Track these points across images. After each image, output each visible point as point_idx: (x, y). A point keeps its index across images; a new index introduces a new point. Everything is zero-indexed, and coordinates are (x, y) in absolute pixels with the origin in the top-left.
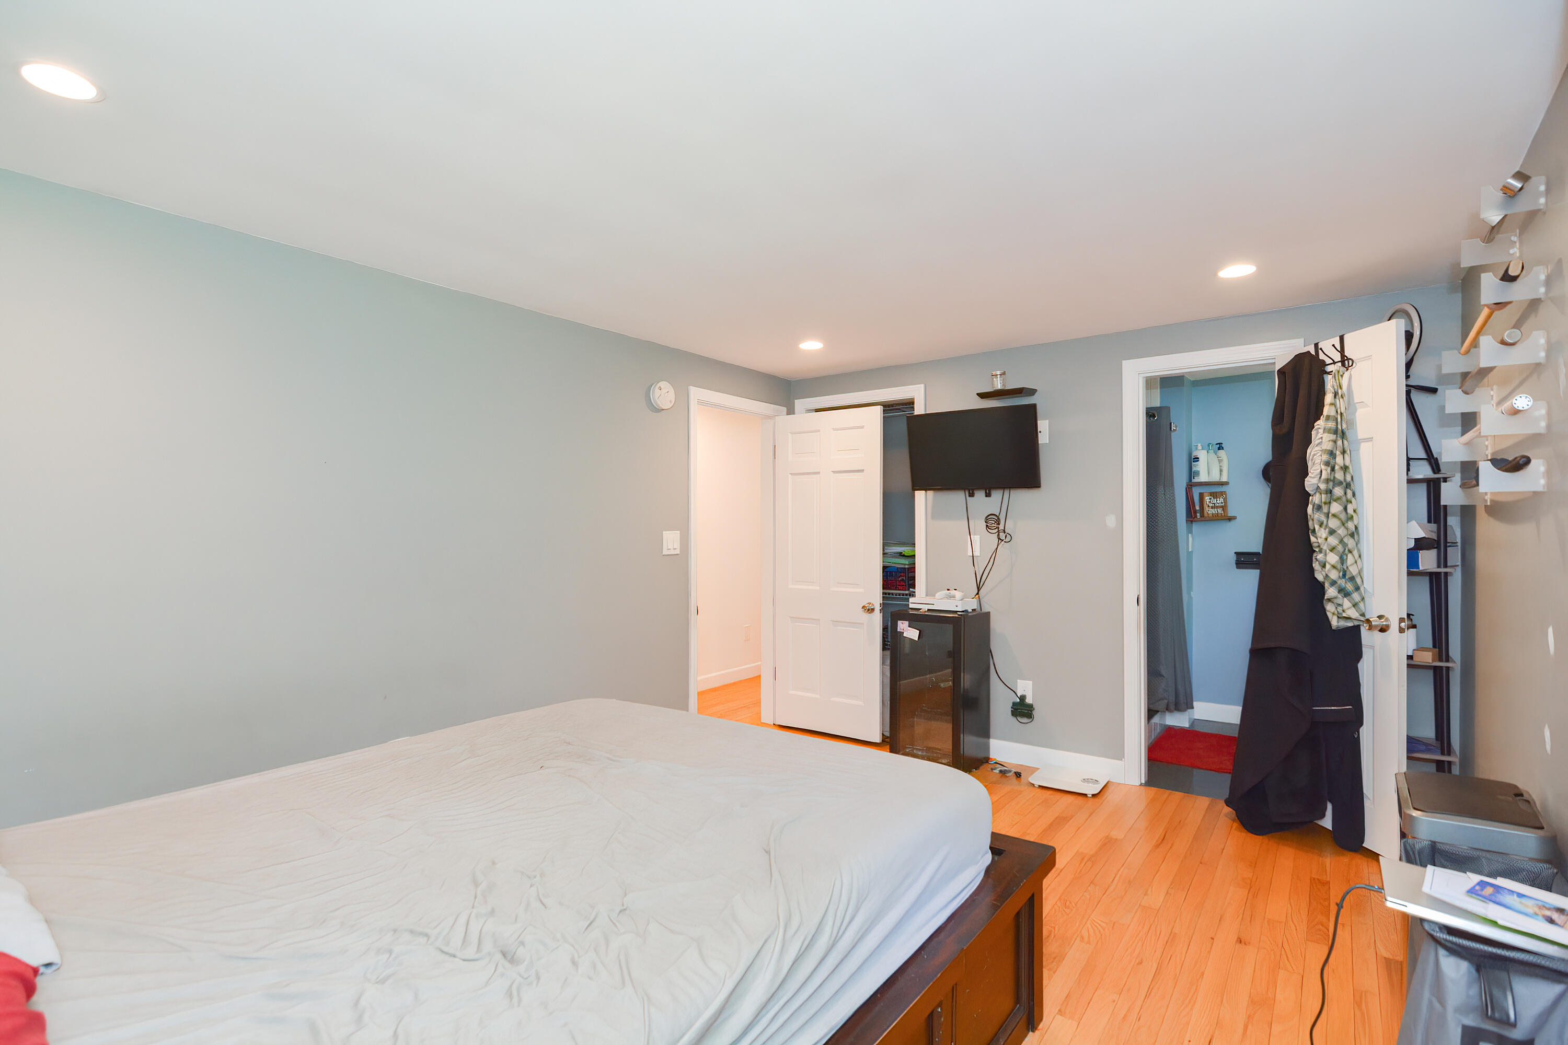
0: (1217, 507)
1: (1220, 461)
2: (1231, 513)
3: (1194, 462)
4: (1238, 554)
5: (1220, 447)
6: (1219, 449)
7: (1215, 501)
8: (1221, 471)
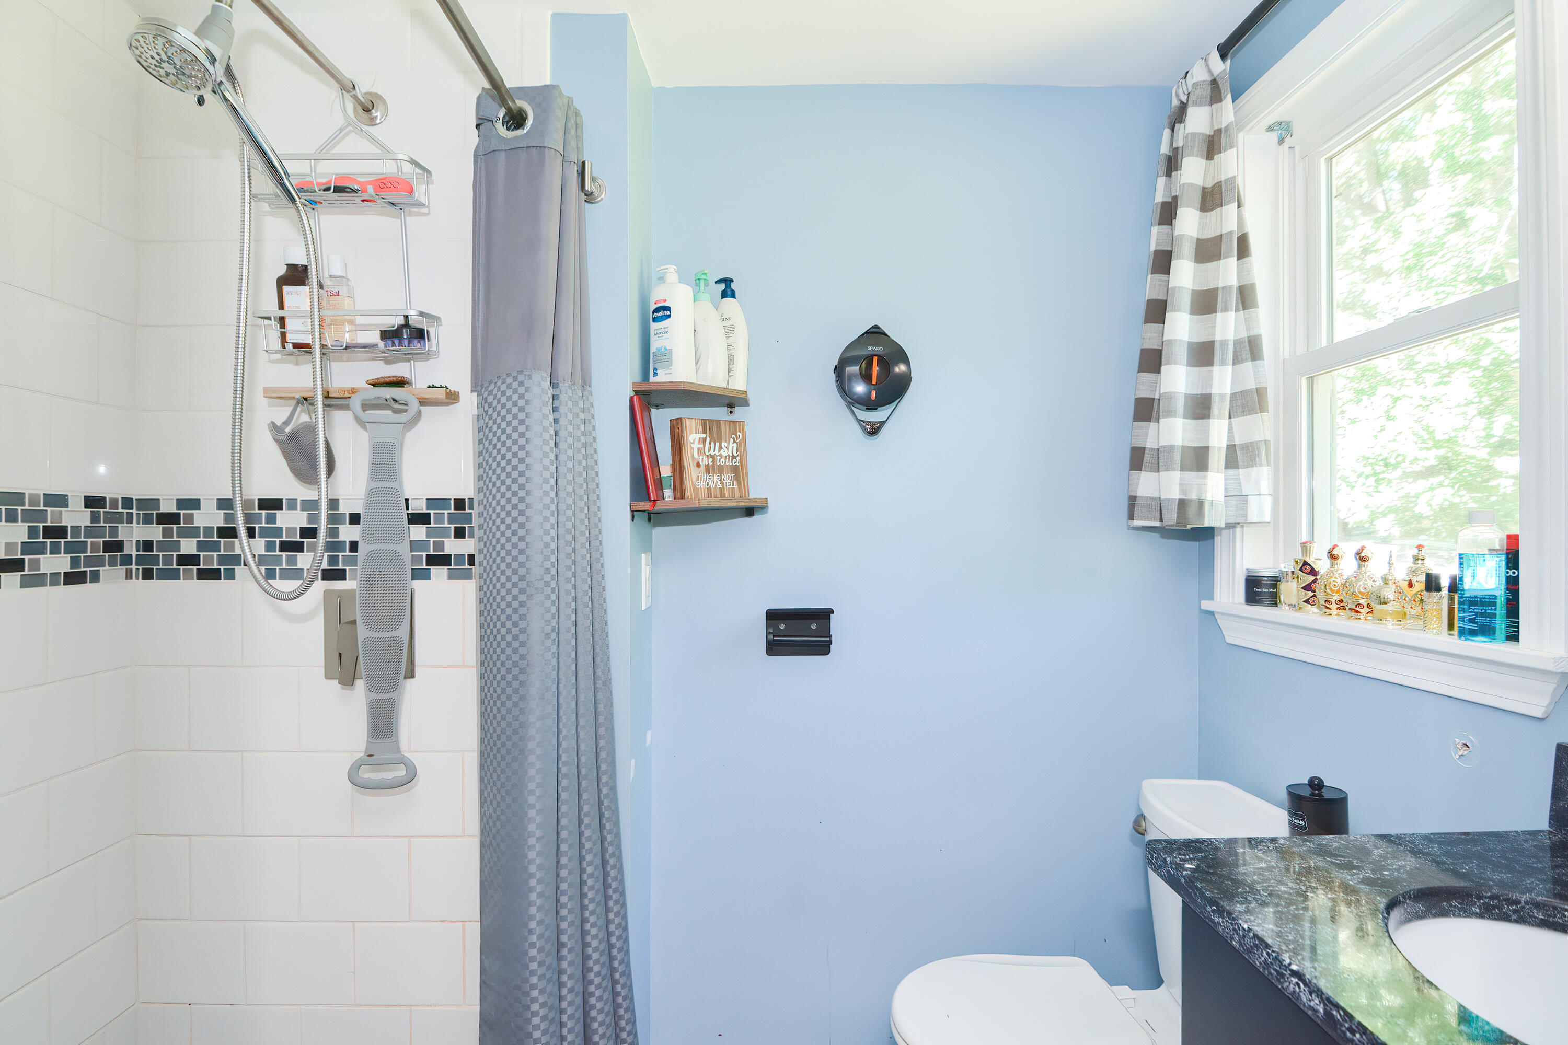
0: (721, 470)
1: (729, 331)
2: (755, 493)
3: (655, 320)
4: (773, 616)
5: (727, 289)
6: (724, 295)
7: (714, 450)
8: (731, 360)
